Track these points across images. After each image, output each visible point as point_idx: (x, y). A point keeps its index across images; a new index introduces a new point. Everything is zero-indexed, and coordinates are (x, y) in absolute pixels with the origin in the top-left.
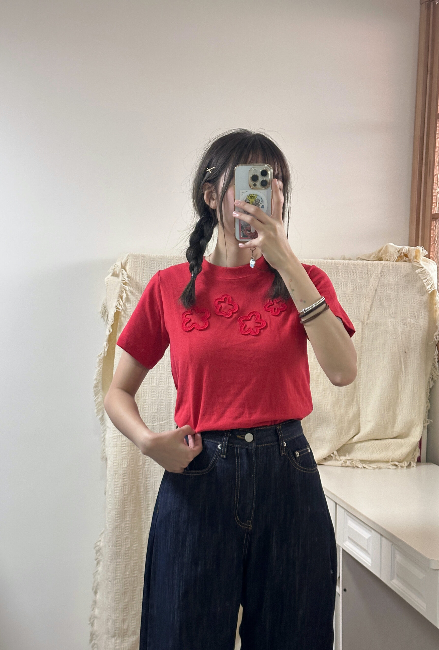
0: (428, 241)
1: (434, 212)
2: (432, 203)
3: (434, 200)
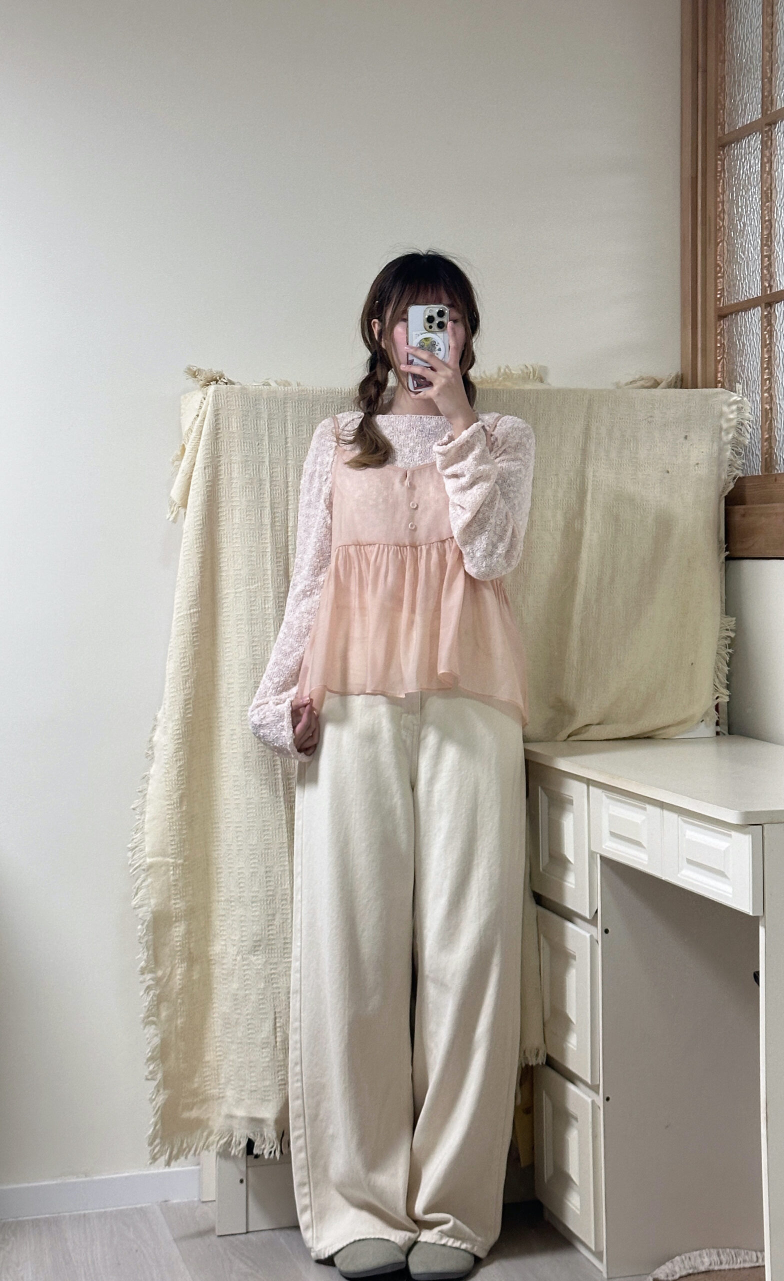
0: (713, 353)
1: (720, 303)
2: (716, 290)
3: (719, 285)
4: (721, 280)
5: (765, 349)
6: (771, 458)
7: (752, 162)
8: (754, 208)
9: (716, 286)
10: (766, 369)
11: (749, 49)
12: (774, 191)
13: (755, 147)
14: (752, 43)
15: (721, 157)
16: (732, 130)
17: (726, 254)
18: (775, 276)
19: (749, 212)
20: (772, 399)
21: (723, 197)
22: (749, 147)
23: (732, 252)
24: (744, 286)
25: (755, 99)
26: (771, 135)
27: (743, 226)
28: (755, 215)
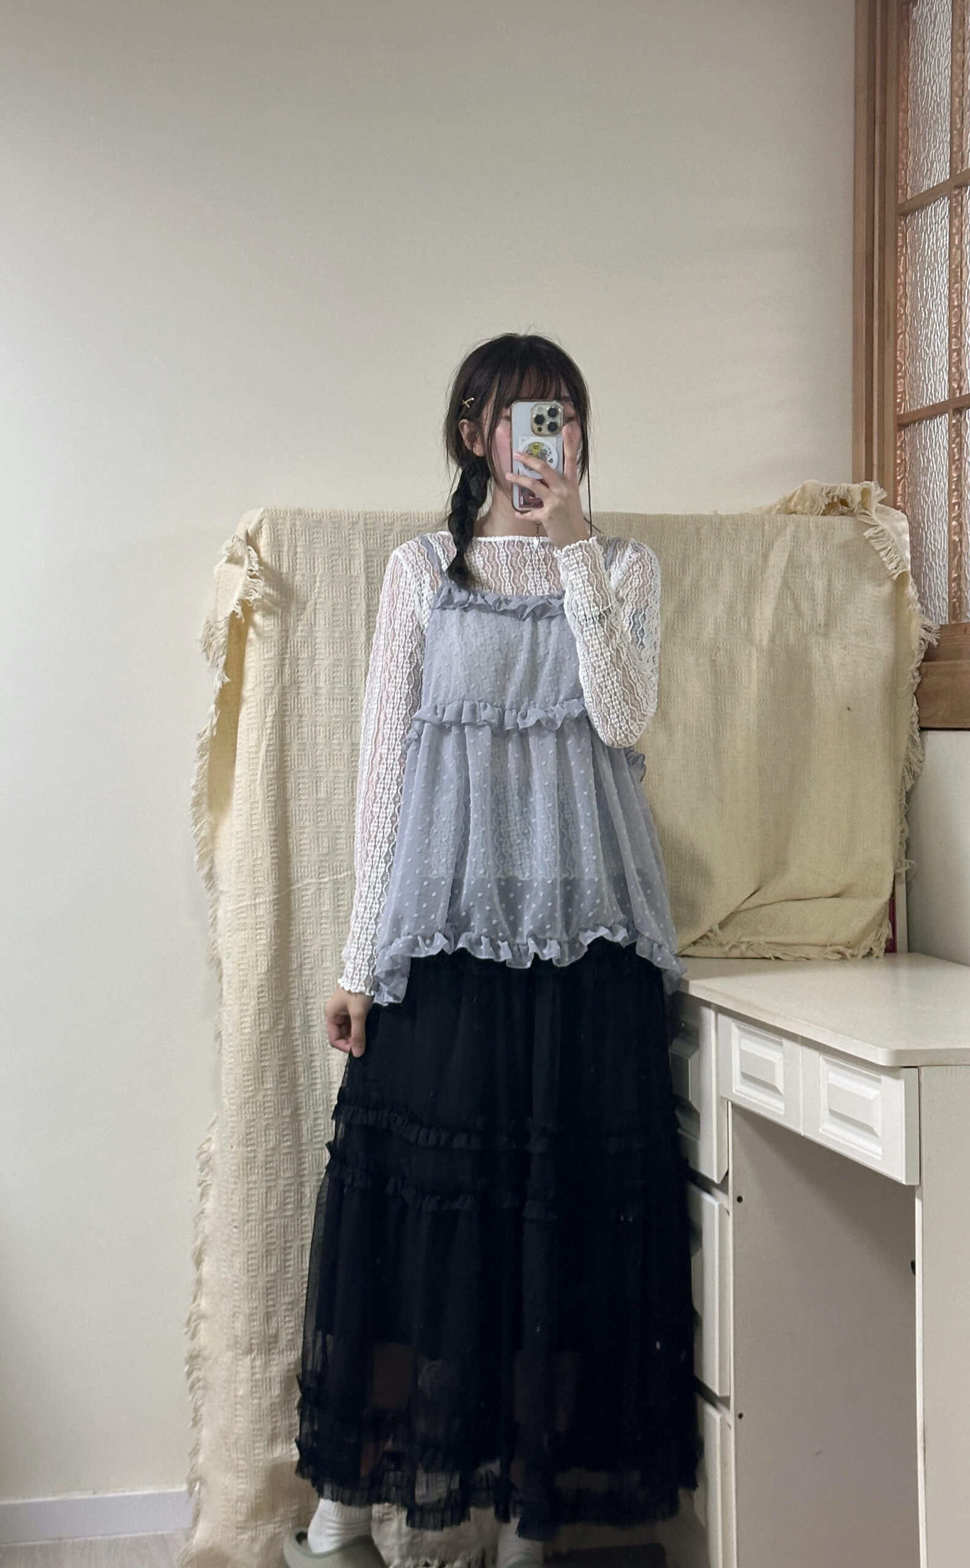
0: (891, 473)
1: (901, 409)
2: (896, 393)
4: (902, 380)
5: (953, 467)
6: (961, 603)
7: (940, 233)
8: (942, 291)
9: (897, 388)
10: (954, 490)
11: (936, 94)
12: (964, 270)
13: (943, 215)
14: (940, 86)
15: (902, 227)
16: (915, 194)
17: (908, 349)
18: (965, 375)
19: (935, 296)
20: (961, 528)
21: (905, 278)
22: (935, 216)
23: (916, 346)
24: (930, 389)
25: (942, 156)
26: (962, 200)
27: (930, 314)
28: (943, 299)
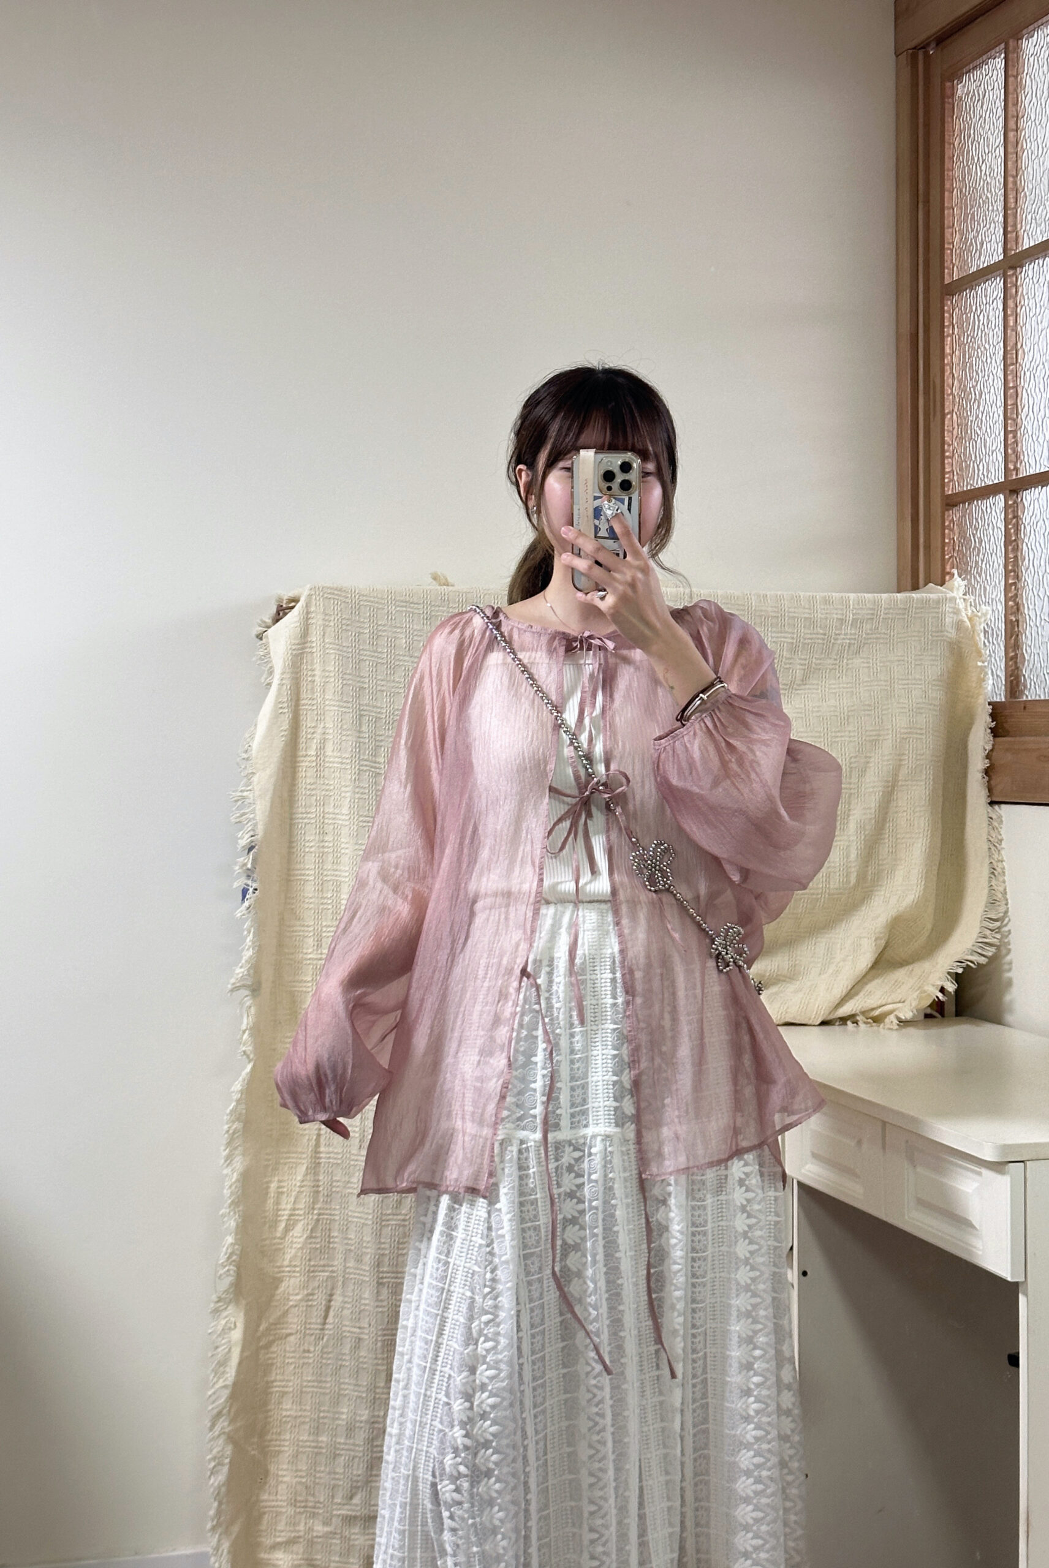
0: (939, 550)
1: (948, 490)
2: (943, 473)
3: (946, 466)
4: (950, 460)
5: (1010, 548)
6: (1018, 684)
7: (991, 314)
8: (994, 372)
9: (943, 468)
10: (1011, 571)
11: (985, 174)
12: (1020, 352)
13: (996, 293)
14: (990, 166)
15: (949, 306)
16: (965, 274)
17: (956, 429)
18: (1022, 457)
19: (986, 378)
20: (1018, 609)
21: (952, 358)
22: (986, 296)
23: (964, 425)
24: (981, 467)
25: (994, 236)
26: (1017, 281)
27: (981, 396)
28: (996, 381)
